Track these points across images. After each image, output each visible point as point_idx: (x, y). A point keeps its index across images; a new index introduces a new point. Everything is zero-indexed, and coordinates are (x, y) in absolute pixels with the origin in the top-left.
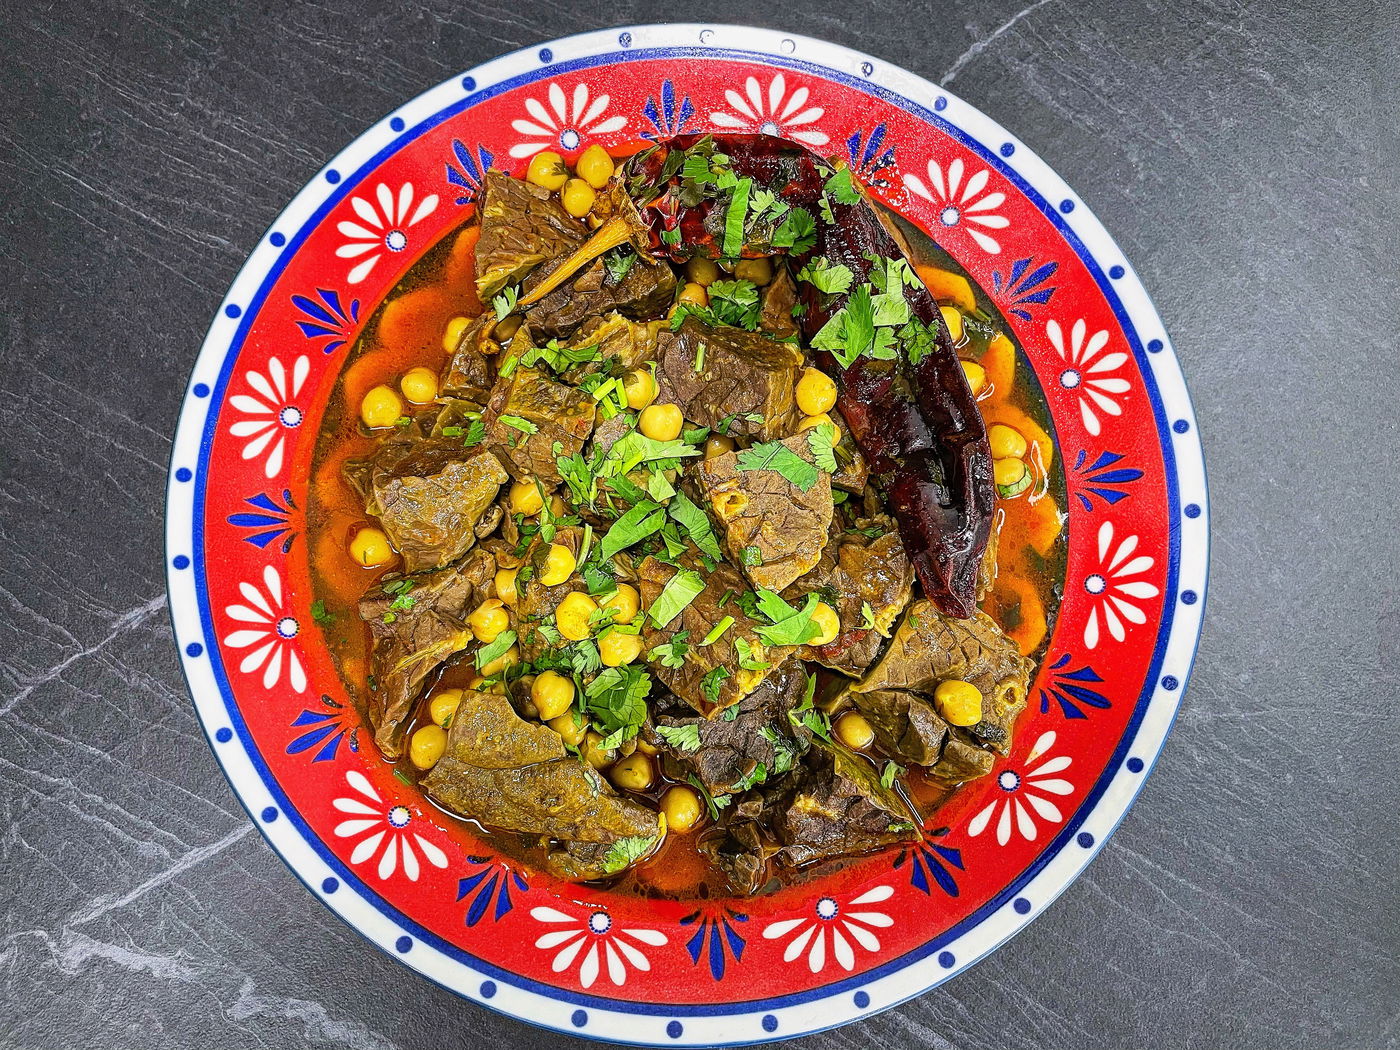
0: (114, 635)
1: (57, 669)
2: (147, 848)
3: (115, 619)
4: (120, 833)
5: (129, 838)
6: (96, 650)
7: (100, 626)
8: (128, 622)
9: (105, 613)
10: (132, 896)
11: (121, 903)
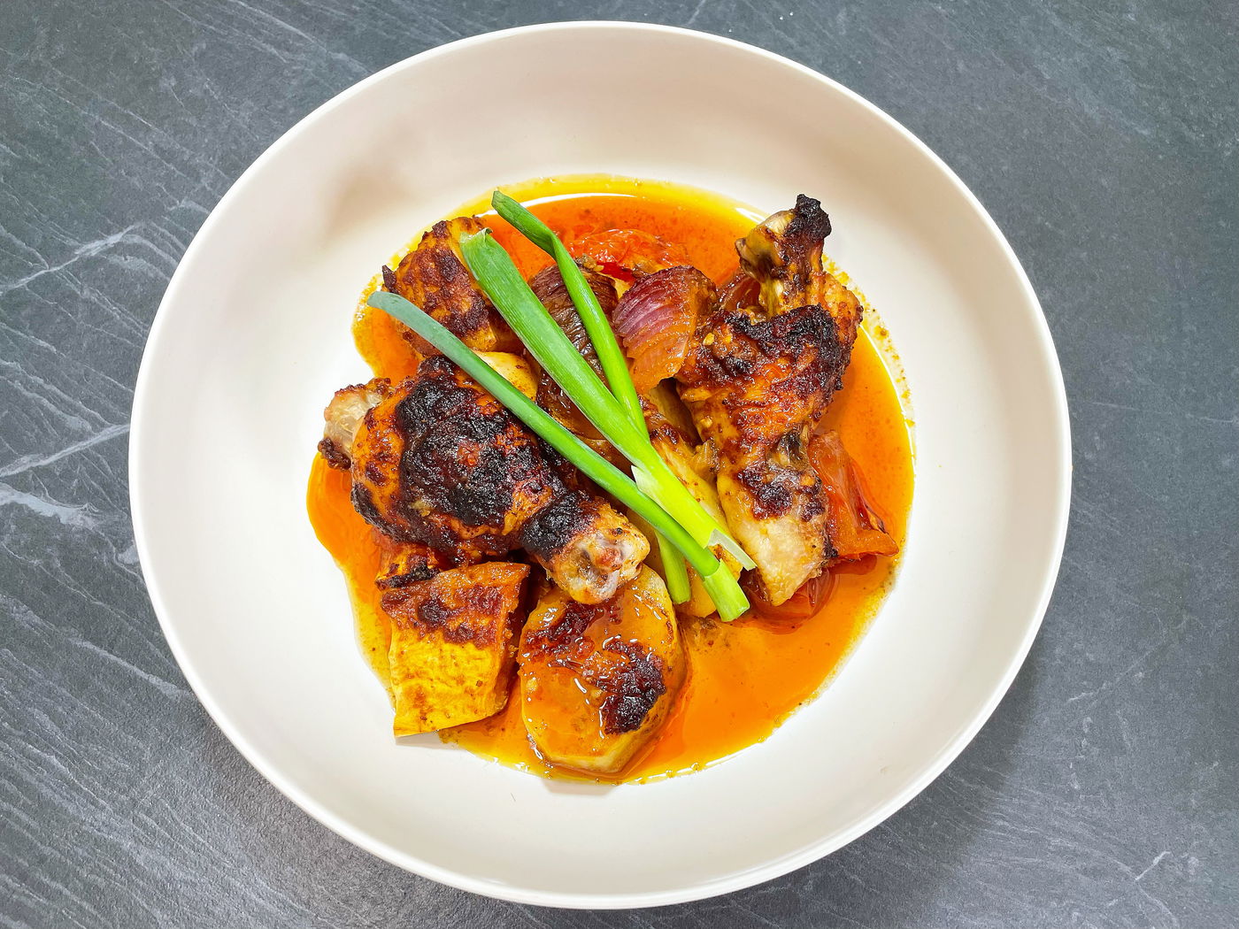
0: (76, 259)
1: (24, 281)
2: (74, 422)
3: (78, 248)
4: (52, 408)
5: (59, 412)
6: (59, 268)
7: (65, 251)
8: (89, 250)
9: (72, 243)
10: (53, 458)
11: (44, 462)
